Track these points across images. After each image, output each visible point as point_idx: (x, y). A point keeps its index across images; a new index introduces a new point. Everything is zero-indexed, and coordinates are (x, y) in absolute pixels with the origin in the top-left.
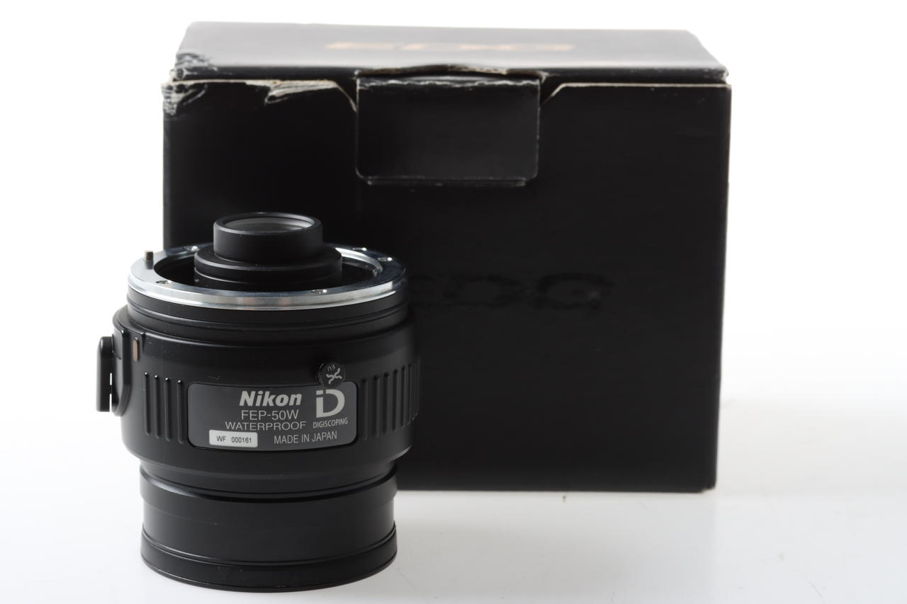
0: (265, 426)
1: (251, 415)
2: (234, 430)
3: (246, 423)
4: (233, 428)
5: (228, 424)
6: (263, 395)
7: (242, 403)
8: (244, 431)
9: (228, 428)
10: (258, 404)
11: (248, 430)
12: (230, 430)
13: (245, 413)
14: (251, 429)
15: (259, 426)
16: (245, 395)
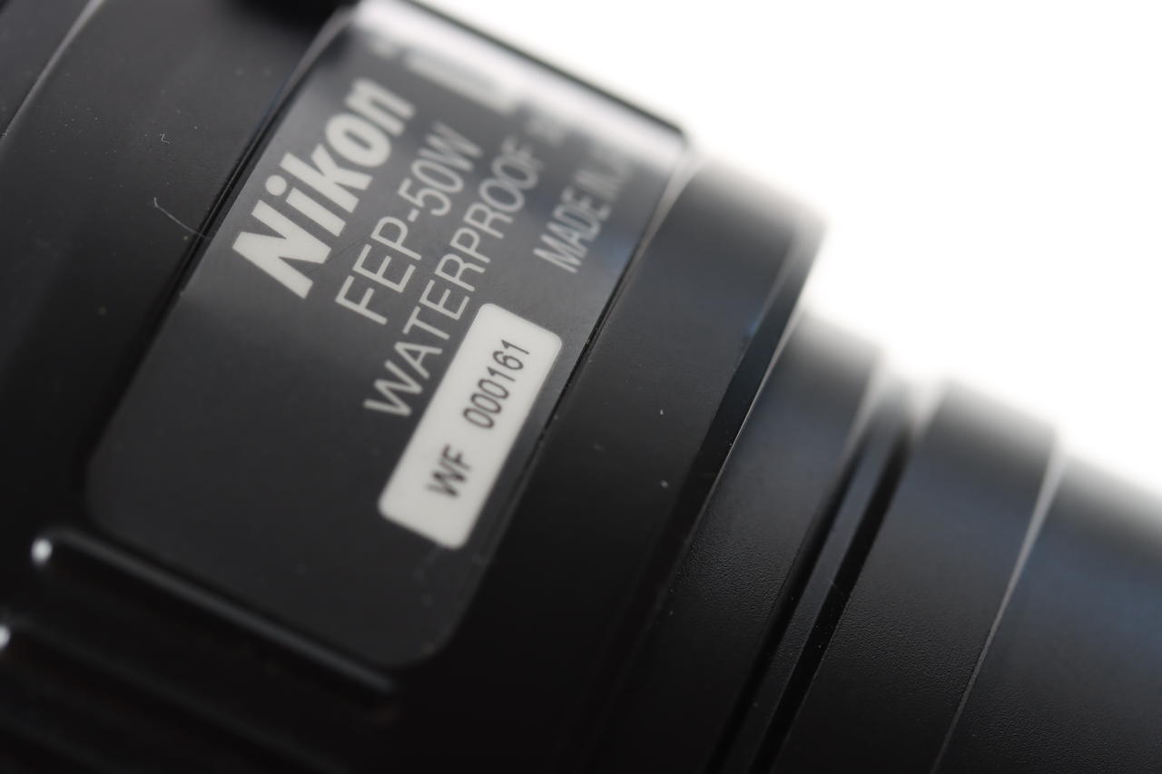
0: (467, 258)
1: (378, 277)
2: (431, 386)
3: (413, 320)
4: (415, 388)
5: (380, 397)
6: (293, 182)
7: (300, 285)
8: (451, 349)
9: (403, 410)
10: (335, 225)
11: (458, 331)
12: (420, 405)
13: (355, 296)
14: (456, 316)
15: (456, 280)
16: (249, 247)
